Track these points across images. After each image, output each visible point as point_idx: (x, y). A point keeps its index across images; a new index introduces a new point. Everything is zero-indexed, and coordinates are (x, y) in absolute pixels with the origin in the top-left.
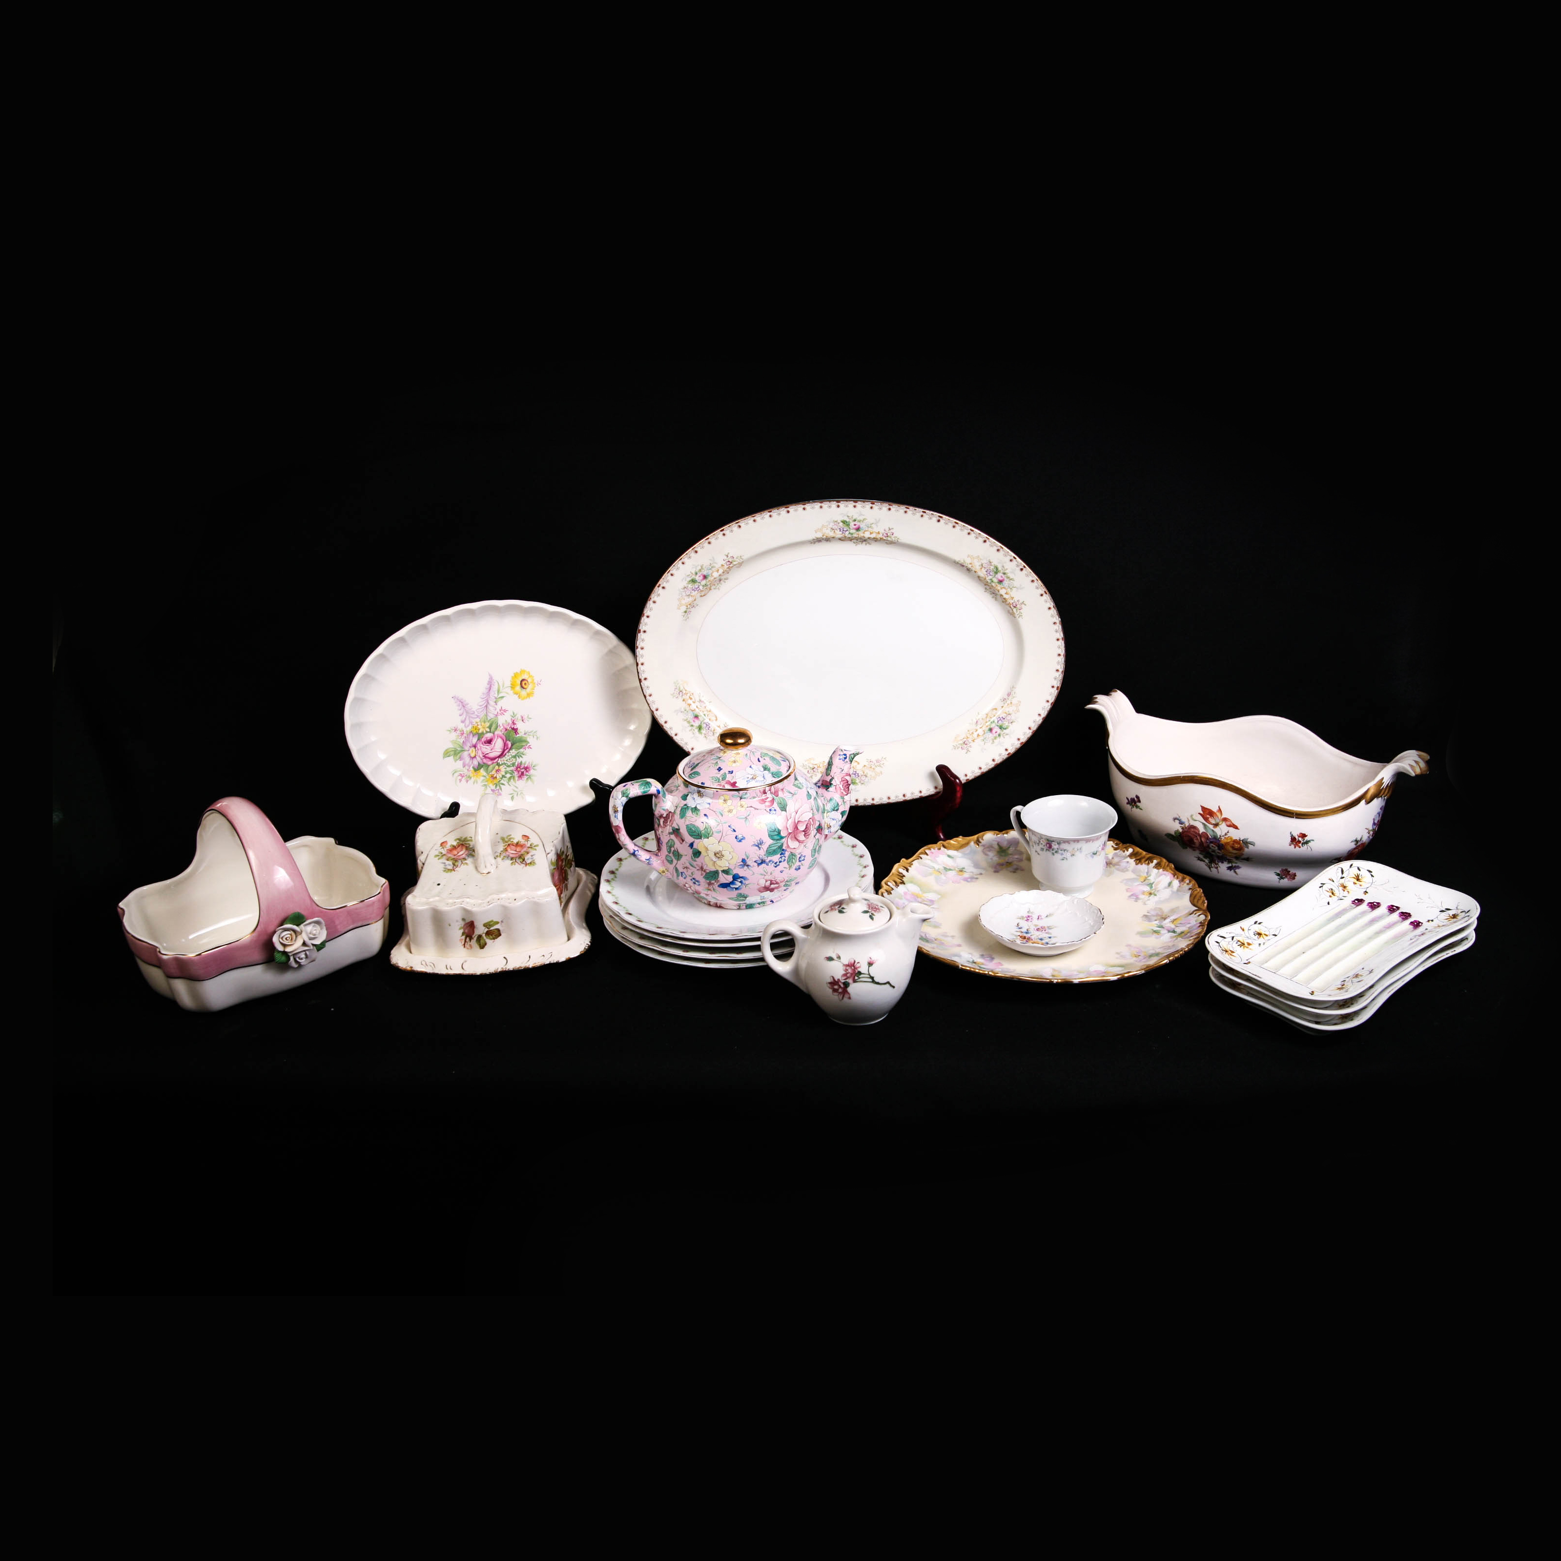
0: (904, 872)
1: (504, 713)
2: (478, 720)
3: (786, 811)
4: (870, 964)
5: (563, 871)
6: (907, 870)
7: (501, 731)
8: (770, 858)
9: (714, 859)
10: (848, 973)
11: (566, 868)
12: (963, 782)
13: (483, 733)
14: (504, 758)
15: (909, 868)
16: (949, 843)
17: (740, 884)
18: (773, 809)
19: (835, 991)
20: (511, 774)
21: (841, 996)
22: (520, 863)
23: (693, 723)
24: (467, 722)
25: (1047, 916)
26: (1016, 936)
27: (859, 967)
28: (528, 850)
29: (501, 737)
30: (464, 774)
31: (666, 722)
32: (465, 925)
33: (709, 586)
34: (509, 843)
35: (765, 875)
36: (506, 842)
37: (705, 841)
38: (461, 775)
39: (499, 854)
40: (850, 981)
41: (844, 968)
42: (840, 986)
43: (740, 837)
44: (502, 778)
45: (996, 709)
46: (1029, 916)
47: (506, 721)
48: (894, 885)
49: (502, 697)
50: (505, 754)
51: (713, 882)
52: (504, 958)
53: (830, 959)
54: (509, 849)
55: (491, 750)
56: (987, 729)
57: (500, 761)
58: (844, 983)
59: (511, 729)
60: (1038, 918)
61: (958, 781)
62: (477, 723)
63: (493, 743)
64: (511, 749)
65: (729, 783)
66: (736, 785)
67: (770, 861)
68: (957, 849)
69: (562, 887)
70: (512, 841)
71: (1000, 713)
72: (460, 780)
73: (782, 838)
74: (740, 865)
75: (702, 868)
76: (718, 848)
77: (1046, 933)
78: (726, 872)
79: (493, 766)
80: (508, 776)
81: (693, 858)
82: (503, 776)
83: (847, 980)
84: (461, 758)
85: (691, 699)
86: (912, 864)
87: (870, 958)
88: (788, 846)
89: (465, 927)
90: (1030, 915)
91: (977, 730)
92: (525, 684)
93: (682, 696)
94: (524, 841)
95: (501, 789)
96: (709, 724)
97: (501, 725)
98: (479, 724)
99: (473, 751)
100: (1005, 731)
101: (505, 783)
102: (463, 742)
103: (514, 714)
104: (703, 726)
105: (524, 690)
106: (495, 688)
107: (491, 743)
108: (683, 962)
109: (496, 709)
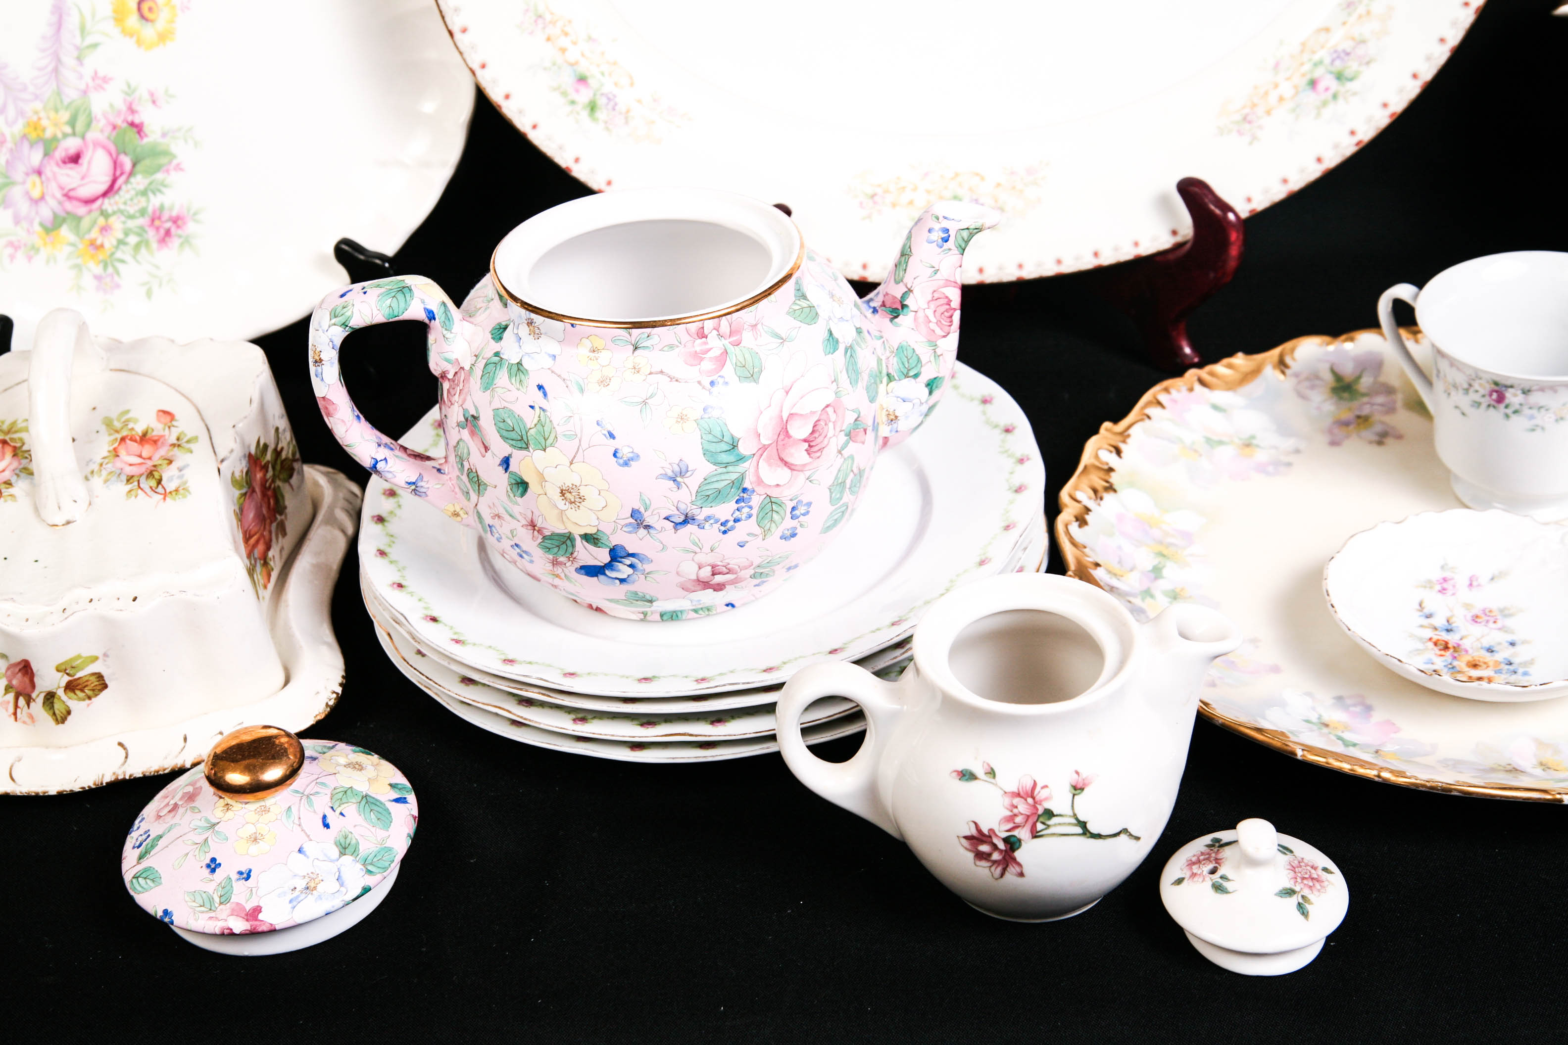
0: (1110, 458)
1: (105, 86)
2: (38, 105)
4: (1077, 789)
5: (270, 493)
6: (1118, 452)
7: (102, 131)
10: (1015, 815)
11: (279, 483)
12: (1244, 215)
13: (55, 139)
14: (117, 197)
15: (1122, 446)
16: (1212, 374)
19: (980, 856)
20: (139, 235)
21: (999, 870)
22: (148, 490)
23: (574, 96)
24: (11, 112)
25: (1492, 579)
26: (1421, 639)
27: (1046, 799)
28: (171, 453)
29: (105, 148)
30: (19, 241)
31: (507, 97)
32: (8, 669)
34: (124, 433)
36: (117, 431)
38: (11, 244)
39: (95, 467)
40: (1023, 834)
41: (1007, 801)
42: (995, 847)
44: (117, 247)
45: (1327, 30)
46: (1445, 580)
47: (111, 106)
48: (1090, 498)
49: (95, 46)
50: (120, 188)
52: (120, 744)
53: (967, 776)
54: (122, 452)
55: (83, 178)
56: (1304, 81)
57: (108, 204)
58: (1006, 840)
59: (125, 125)
60: (1471, 585)
61: (1231, 216)
62: (36, 113)
63: (84, 161)
64: (131, 174)
68: (1231, 386)
69: (270, 532)
70: (132, 429)
71: (1338, 39)
72: (12, 257)
77: (1500, 629)
79: (89, 217)
80: (133, 240)
82: (121, 242)
83: (1016, 833)
84: (6, 203)
85: (566, 34)
86: (1129, 436)
87: (1077, 773)
89: (9, 673)
90: (1447, 574)
91: (1276, 86)
92: (150, 9)
93: (544, 28)
94: (160, 426)
95: (118, 273)
96: (615, 96)
97: (100, 116)
98: (42, 114)
99: (34, 184)
100: (1349, 85)
101: (128, 258)
102: (7, 162)
103: (129, 86)
104: (601, 101)
105: (149, 24)
106: (72, 22)
107: (80, 161)
108: (570, 747)
109: (81, 77)
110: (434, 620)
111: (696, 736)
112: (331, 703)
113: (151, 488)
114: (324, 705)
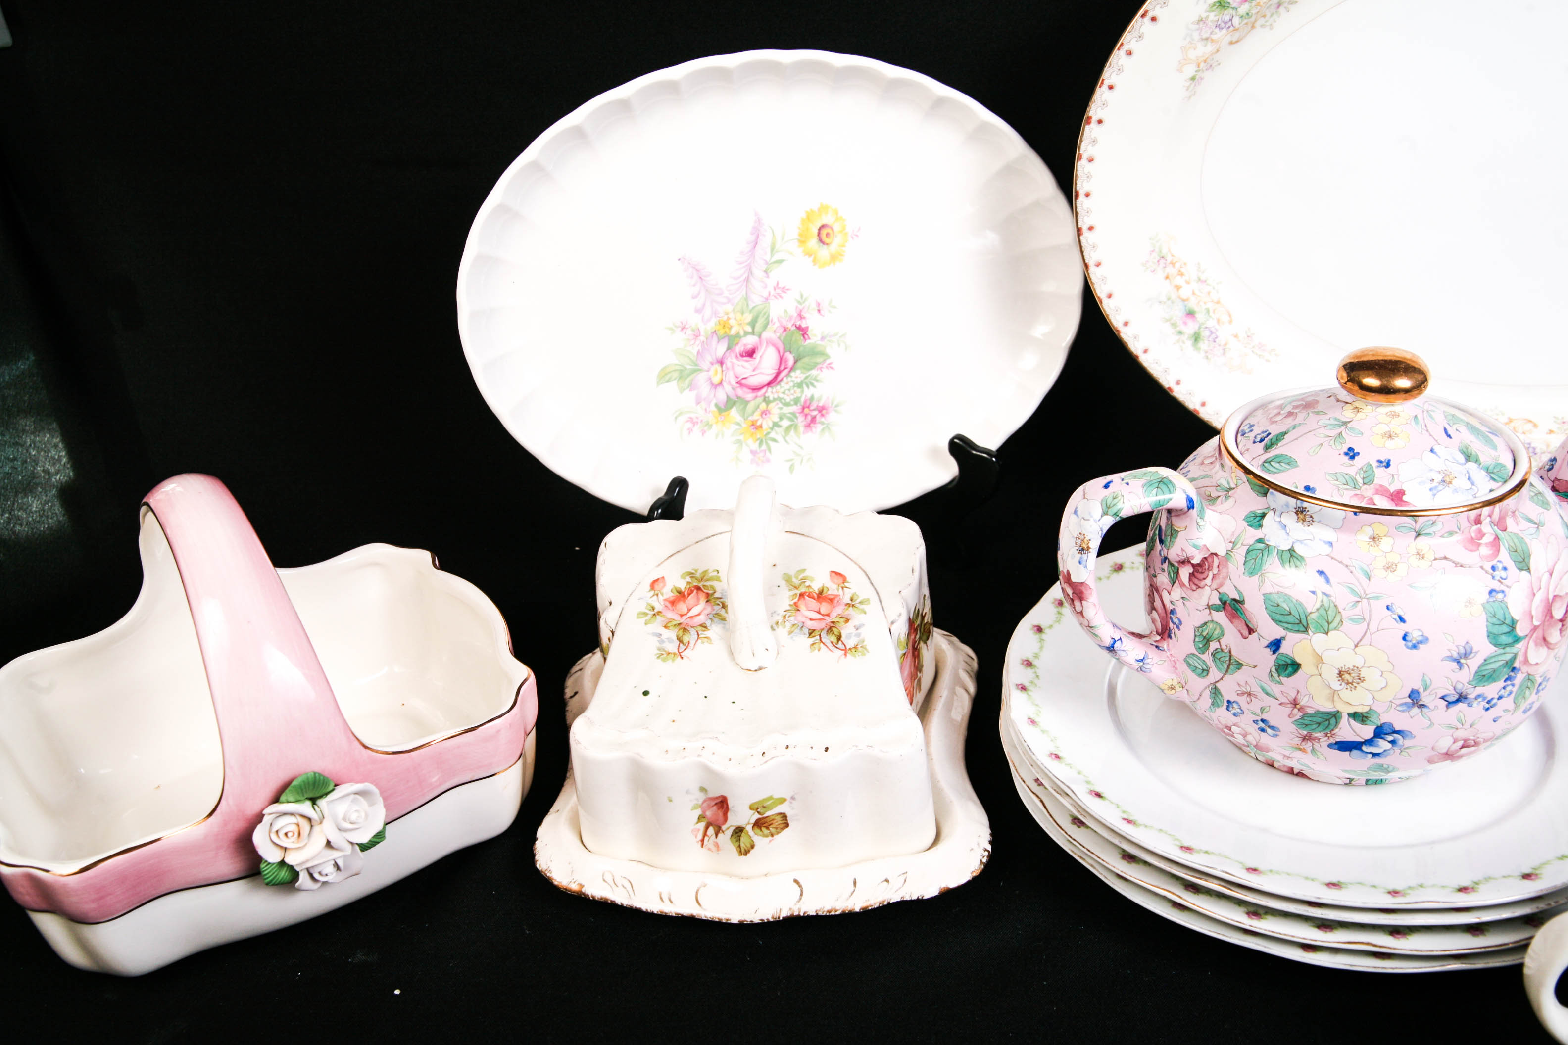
1: (783, 295)
2: (729, 308)
3: (1528, 570)
5: (916, 653)
7: (775, 332)
8: (1479, 690)
9: (1336, 684)
11: (921, 645)
13: (738, 336)
14: (778, 387)
17: (1389, 746)
18: (1500, 566)
20: (791, 419)
22: (830, 645)
23: (1182, 327)
24: (708, 312)
28: (847, 613)
29: (775, 346)
30: (697, 418)
31: (1126, 324)
32: (705, 801)
33: (1253, 19)
34: (803, 590)
35: (1457, 729)
36: (796, 588)
37: (1317, 640)
38: (691, 420)
39: (780, 619)
43: (1415, 636)
44: (772, 429)
47: (786, 311)
49: (780, 262)
50: (782, 380)
51: (1317, 735)
52: (796, 881)
54: (802, 607)
55: (754, 370)
57: (770, 393)
59: (794, 328)
62: (727, 314)
63: (757, 356)
64: (792, 369)
65: (1382, 491)
66: (1405, 498)
67: (1478, 696)
69: (914, 688)
70: (809, 587)
72: (690, 431)
73: (1517, 640)
74: (1402, 704)
75: (1295, 703)
76: (1349, 660)
78: (1360, 717)
79: (755, 402)
80: (785, 423)
81: (1275, 675)
82: (776, 425)
84: (692, 387)
85: (1182, 274)
88: (1526, 661)
89: (705, 804)
92: (828, 235)
93: (1165, 268)
94: (834, 586)
95: (770, 450)
96: (1217, 330)
97: (775, 320)
98: (731, 315)
99: (716, 371)
101: (779, 438)
102: (698, 353)
103: (802, 297)
104: (1205, 334)
105: (825, 247)
106: (765, 242)
107: (755, 356)
108: (1239, 940)
109: (766, 287)
110: (1098, 795)
111: (1381, 947)
112: (985, 860)
113: (832, 642)
114: (979, 863)
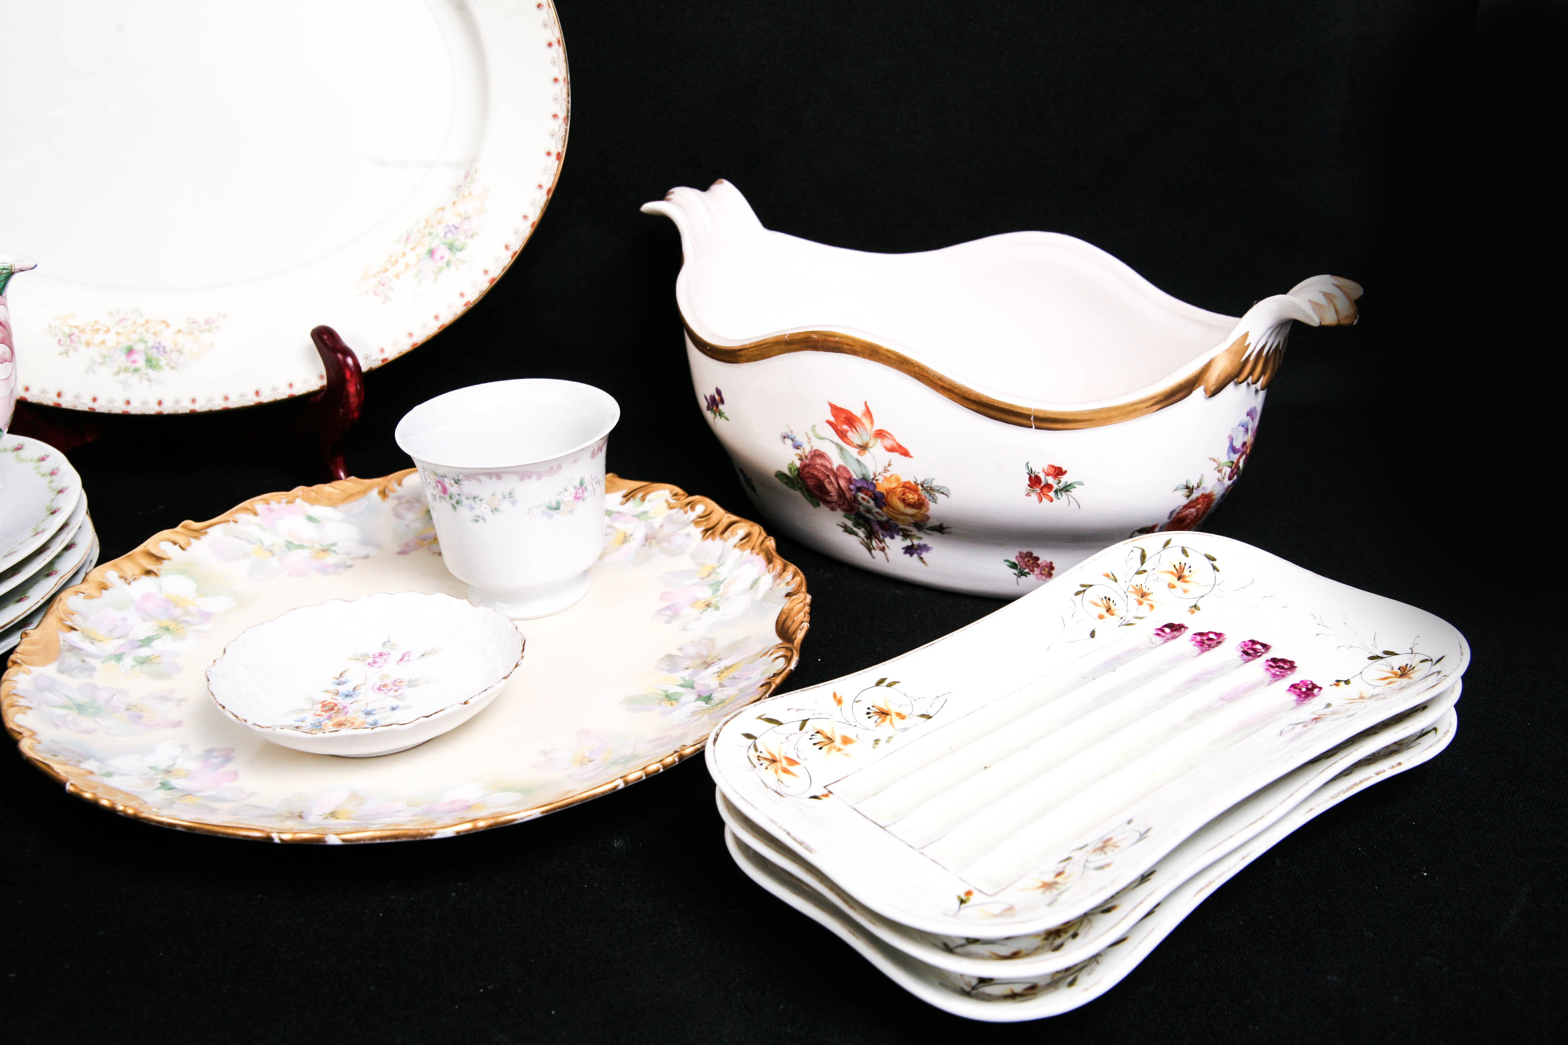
25: (423, 655)
45: (443, 209)
46: (381, 655)
56: (425, 251)
60: (401, 660)
61: (350, 361)
71: (448, 217)
77: (394, 696)
90: (385, 650)
91: (404, 254)
100: (459, 255)
